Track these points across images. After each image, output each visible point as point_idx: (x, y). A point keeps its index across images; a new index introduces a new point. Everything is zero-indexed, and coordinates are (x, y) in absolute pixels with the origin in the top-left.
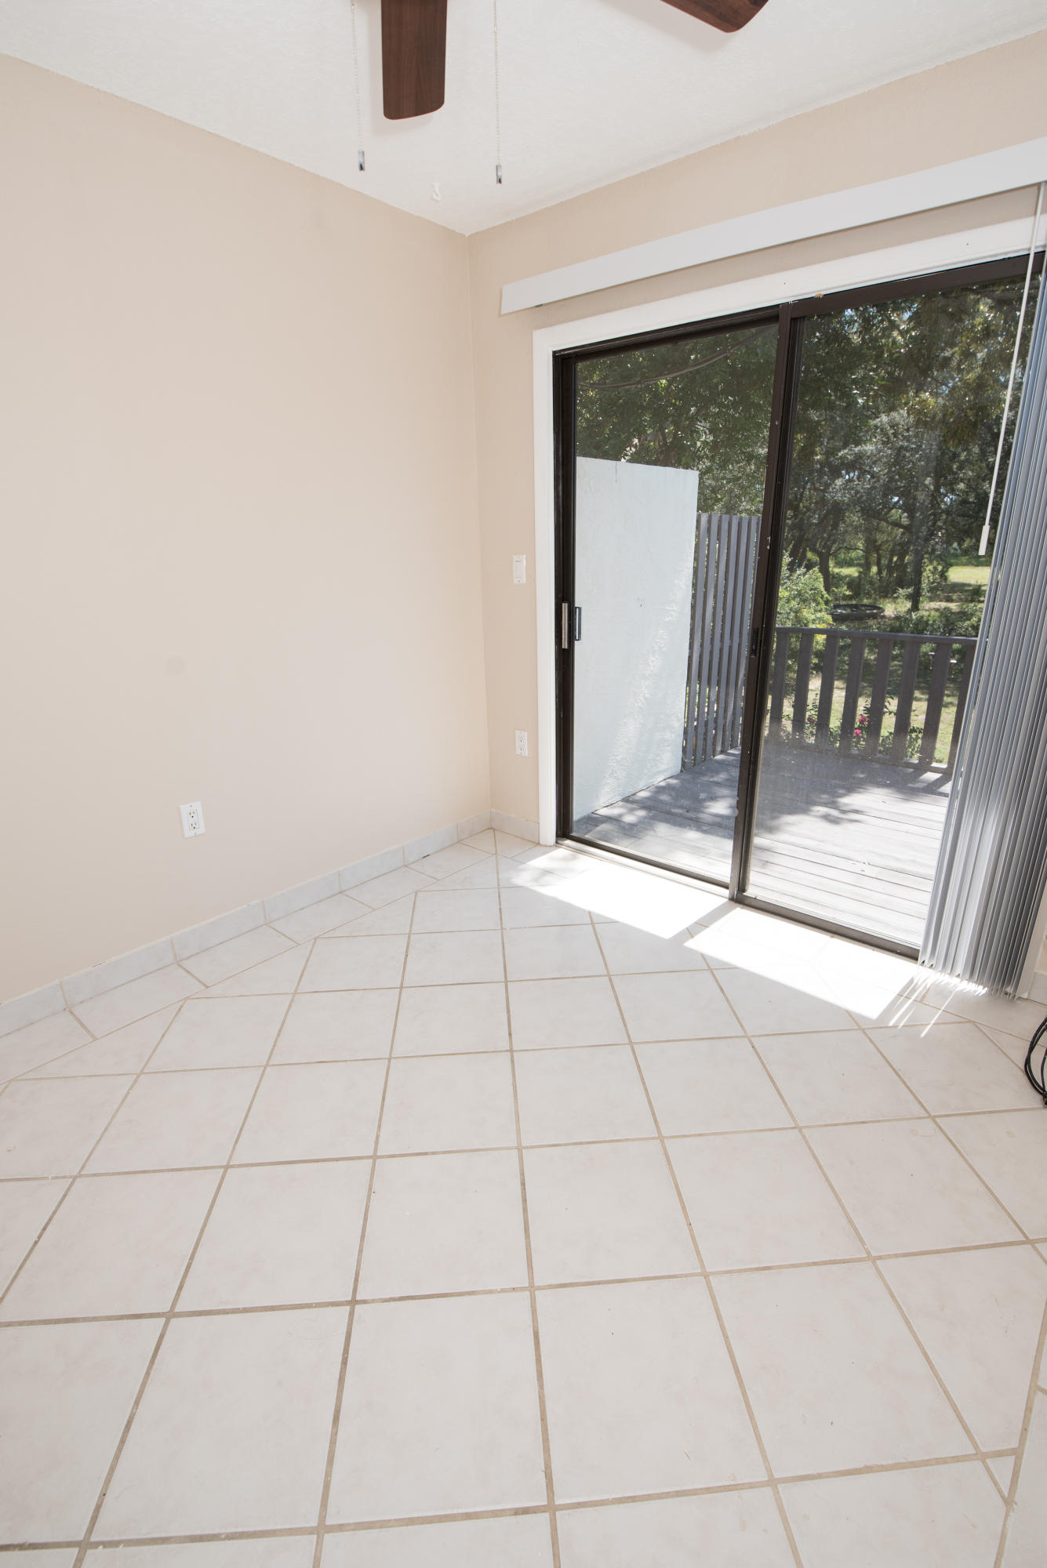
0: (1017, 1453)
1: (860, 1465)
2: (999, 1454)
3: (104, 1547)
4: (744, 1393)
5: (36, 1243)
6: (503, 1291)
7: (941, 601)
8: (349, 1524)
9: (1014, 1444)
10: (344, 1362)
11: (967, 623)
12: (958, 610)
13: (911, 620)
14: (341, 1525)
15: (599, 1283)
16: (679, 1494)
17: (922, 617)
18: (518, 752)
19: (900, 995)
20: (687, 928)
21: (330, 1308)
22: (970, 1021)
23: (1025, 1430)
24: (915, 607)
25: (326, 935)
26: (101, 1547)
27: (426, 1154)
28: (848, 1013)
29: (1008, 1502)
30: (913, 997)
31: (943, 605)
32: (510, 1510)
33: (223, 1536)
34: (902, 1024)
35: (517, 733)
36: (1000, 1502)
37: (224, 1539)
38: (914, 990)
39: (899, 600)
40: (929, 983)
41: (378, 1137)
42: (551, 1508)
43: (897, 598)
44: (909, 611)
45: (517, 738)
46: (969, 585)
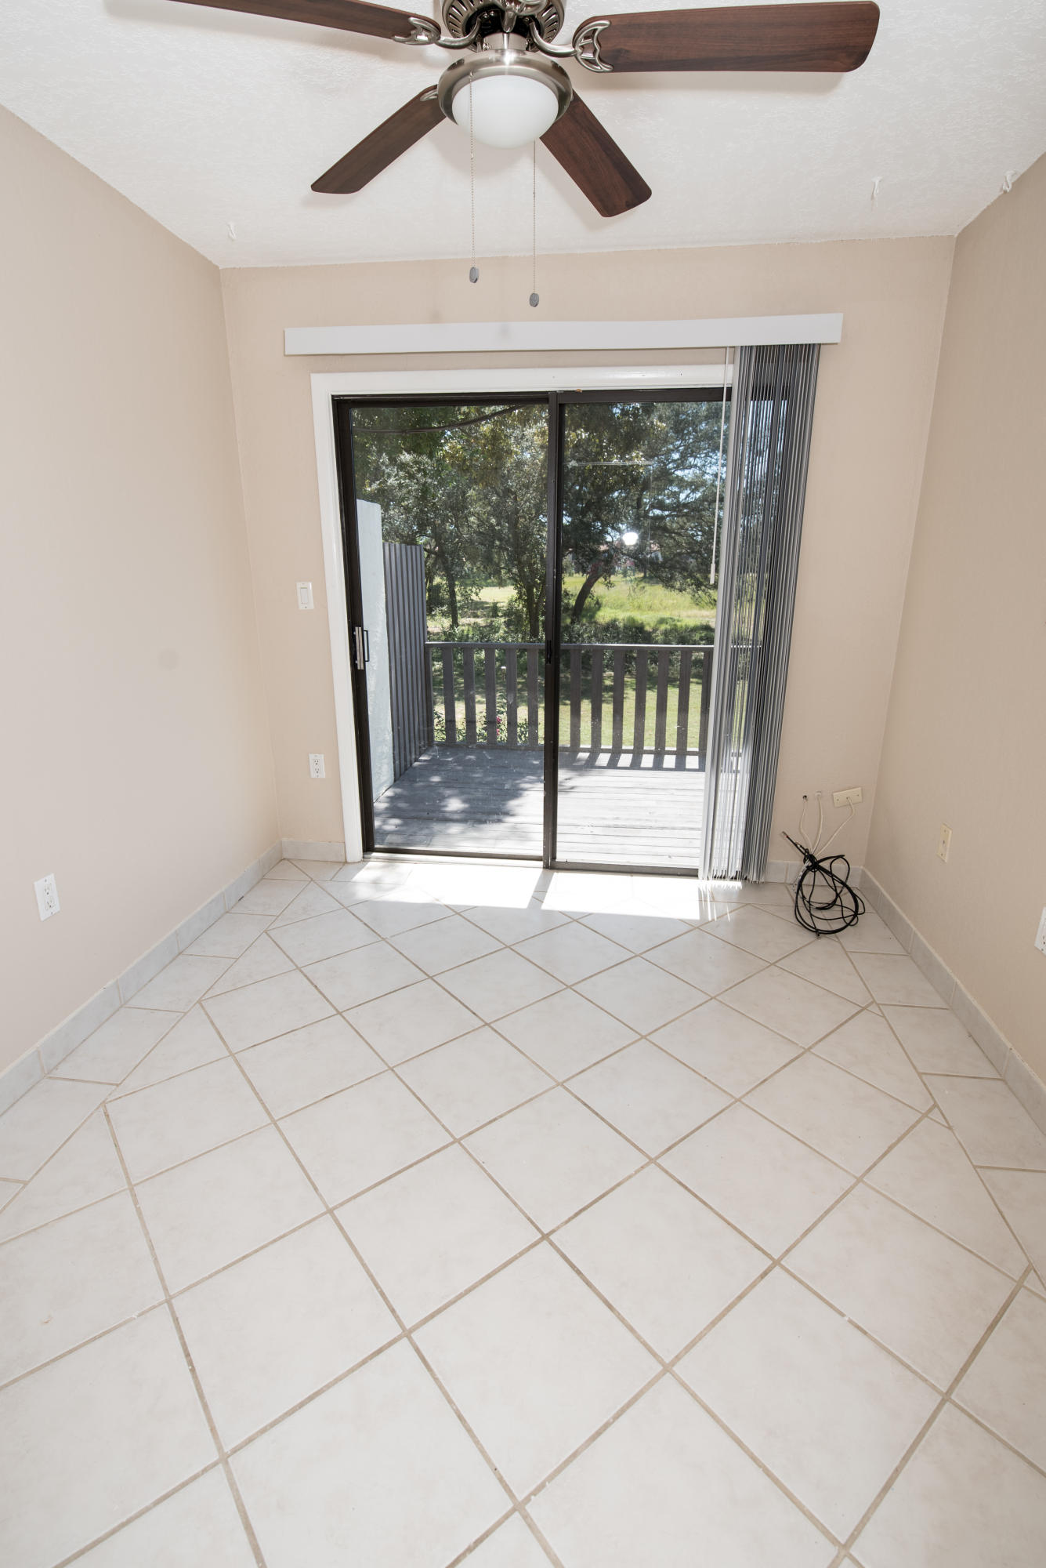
0: (935, 1105)
1: (886, 1149)
2: (930, 1110)
3: (535, 1495)
4: (811, 1148)
5: (193, 1370)
6: (637, 1172)
7: (469, 617)
8: (681, 1352)
9: (932, 1103)
10: (579, 1273)
11: (497, 635)
12: (484, 625)
13: (455, 635)
14: (677, 1357)
15: (688, 1136)
16: (827, 1212)
17: (463, 631)
18: (314, 775)
19: (700, 901)
20: (533, 897)
21: (532, 1250)
22: (747, 904)
23: (931, 1094)
24: (455, 623)
25: (206, 996)
26: (533, 1497)
27: (495, 1120)
28: (682, 921)
29: (950, 1128)
30: (708, 900)
31: (472, 620)
32: (758, 1278)
33: (611, 1420)
34: (715, 918)
35: (312, 757)
36: (947, 1130)
37: (614, 1422)
38: (705, 896)
39: (437, 618)
40: (709, 888)
41: (443, 1126)
42: (776, 1263)
43: (435, 615)
44: (452, 627)
45: (311, 761)
46: (487, 603)
